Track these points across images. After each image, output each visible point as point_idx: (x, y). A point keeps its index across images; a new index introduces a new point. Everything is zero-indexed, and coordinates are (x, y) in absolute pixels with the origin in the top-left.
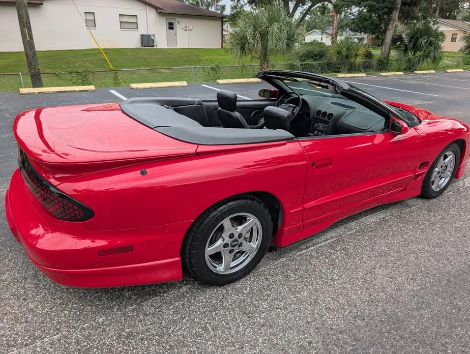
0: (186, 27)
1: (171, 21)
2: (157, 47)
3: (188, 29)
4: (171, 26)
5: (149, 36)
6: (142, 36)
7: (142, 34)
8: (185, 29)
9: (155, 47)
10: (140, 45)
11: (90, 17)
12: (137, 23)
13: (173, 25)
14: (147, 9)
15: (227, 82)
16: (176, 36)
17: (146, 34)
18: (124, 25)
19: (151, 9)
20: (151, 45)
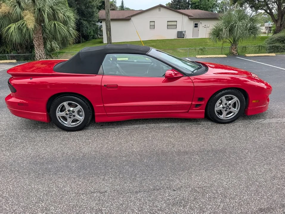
0: (205, 25)
1: (196, 23)
2: (186, 38)
3: (206, 27)
4: (196, 26)
5: (181, 32)
6: (178, 32)
7: (178, 31)
8: (205, 27)
9: (184, 38)
10: (177, 37)
11: (152, 24)
12: (176, 25)
13: (197, 25)
14: (183, 17)
15: (202, 57)
16: (199, 31)
17: (181, 31)
18: (169, 27)
19: (185, 16)
20: (182, 37)
